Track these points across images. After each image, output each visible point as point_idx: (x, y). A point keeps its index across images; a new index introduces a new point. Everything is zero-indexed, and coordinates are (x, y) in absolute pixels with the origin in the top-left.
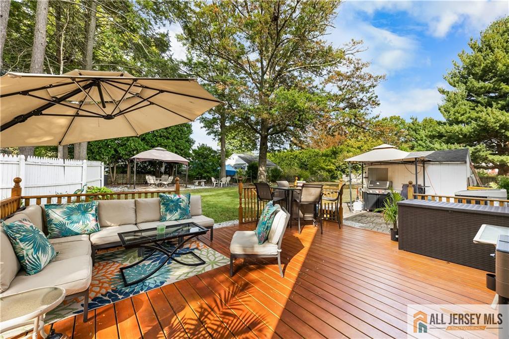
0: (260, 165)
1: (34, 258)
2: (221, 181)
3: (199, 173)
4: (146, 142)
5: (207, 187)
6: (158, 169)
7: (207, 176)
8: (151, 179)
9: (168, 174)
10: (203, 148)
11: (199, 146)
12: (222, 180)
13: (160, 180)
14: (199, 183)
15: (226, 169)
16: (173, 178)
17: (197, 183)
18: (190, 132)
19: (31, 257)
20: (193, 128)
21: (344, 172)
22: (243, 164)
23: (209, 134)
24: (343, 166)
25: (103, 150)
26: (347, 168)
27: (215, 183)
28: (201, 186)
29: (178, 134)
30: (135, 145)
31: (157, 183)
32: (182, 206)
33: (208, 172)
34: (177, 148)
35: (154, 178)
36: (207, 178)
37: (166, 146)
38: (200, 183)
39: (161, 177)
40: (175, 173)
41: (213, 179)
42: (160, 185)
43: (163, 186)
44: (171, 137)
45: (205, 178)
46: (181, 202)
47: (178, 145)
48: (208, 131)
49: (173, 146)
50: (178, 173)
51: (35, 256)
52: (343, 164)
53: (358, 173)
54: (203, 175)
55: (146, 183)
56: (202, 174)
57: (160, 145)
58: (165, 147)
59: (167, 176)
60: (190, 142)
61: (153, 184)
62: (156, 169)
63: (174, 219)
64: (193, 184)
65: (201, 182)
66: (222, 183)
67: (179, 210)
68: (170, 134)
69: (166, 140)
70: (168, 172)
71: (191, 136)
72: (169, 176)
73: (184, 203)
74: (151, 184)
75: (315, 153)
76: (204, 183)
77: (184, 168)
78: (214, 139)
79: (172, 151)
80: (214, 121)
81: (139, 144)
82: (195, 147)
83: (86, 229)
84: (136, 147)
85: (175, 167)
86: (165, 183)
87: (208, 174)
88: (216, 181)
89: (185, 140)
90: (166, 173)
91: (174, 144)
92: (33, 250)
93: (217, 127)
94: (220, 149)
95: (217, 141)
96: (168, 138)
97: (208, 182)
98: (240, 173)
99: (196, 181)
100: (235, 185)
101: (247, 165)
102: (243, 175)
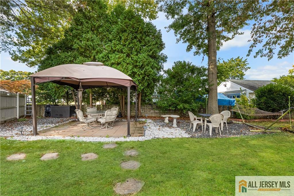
2: (209, 121)
11: (173, 64)
12: (210, 118)
14: (171, 120)
17: (167, 120)
22: (242, 91)
27: (195, 123)
41: (191, 116)
45: (179, 112)
66: (211, 126)
76: (175, 121)
78: (197, 53)
98: (244, 102)
99: (164, 116)
100: (239, 127)
101: (249, 91)
102: (250, 106)
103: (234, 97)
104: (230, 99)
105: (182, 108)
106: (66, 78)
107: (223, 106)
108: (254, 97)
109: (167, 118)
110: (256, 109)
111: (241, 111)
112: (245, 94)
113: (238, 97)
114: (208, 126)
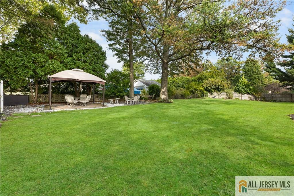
2: (133, 99)
3: (113, 93)
4: (65, 64)
5: (121, 105)
6: (77, 89)
7: (120, 95)
8: (69, 99)
9: (86, 93)
10: (116, 72)
11: (112, 70)
13: (79, 99)
14: (114, 101)
16: (91, 97)
18: (105, 59)
21: (209, 92)
22: (143, 86)
24: (209, 87)
25: (20, 70)
26: (212, 88)
27: (128, 101)
28: (116, 103)
30: (53, 67)
31: (75, 102)
33: (120, 92)
34: (93, 71)
35: (72, 97)
36: (120, 97)
40: (92, 93)
41: (126, 98)
42: (79, 104)
43: (82, 105)
45: (118, 97)
47: (95, 68)
48: (119, 59)
49: (90, 69)
50: (95, 93)
52: (209, 86)
53: (220, 92)
54: (117, 95)
55: (65, 103)
56: (116, 93)
57: (78, 67)
58: (83, 69)
59: (85, 96)
60: (105, 67)
61: (72, 103)
62: (76, 89)
64: (109, 102)
65: (115, 100)
68: (87, 58)
69: (83, 63)
70: (86, 92)
71: (106, 62)
72: (87, 96)
74: (70, 103)
75: (187, 79)
76: (118, 101)
77: (100, 88)
79: (90, 73)
80: (123, 51)
81: (57, 65)
84: (55, 68)
85: (93, 88)
86: (84, 102)
87: (121, 94)
88: (129, 99)
90: (84, 93)
91: (91, 67)
93: (126, 56)
95: (127, 67)
96: (86, 62)
97: (122, 100)
98: (144, 92)
99: (111, 99)
100: (143, 102)
101: (146, 86)
102: (146, 94)
103: (140, 89)
104: (138, 90)
105: (119, 95)
106: (73, 79)
107: (137, 94)
108: (148, 90)
109: (112, 100)
110: (148, 95)
111: (143, 96)
112: (145, 88)
113: (142, 89)
114: (133, 101)
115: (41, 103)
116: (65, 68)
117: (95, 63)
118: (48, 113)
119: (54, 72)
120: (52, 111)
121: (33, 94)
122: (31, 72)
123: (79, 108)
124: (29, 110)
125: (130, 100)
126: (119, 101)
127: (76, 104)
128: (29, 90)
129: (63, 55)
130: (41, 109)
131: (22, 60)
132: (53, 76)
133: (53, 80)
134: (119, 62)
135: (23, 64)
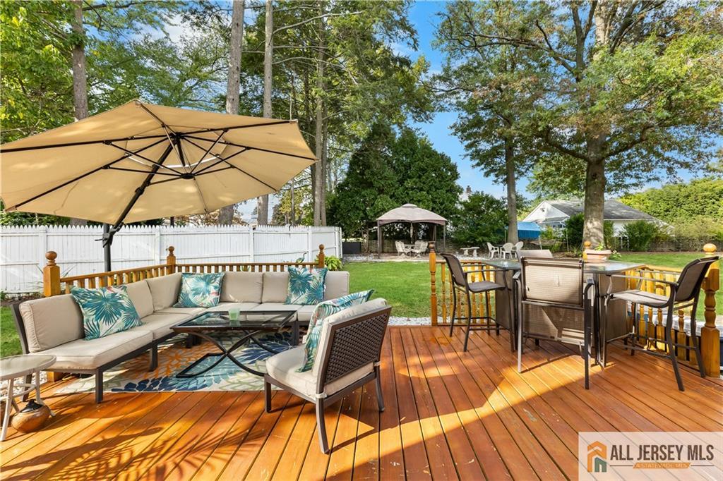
0: (587, 219)
1: (94, 324)
2: (503, 249)
4: (396, 198)
5: (480, 258)
8: (400, 246)
12: (504, 246)
13: (412, 248)
15: (519, 229)
16: (428, 244)
17: (466, 253)
18: (456, 177)
19: (91, 323)
20: (459, 170)
22: (561, 219)
23: (487, 174)
28: (472, 256)
29: (435, 182)
30: (382, 205)
31: (406, 252)
32: (312, 286)
33: (484, 235)
34: (435, 202)
35: (404, 244)
37: (419, 201)
38: (471, 253)
39: (414, 243)
41: (490, 246)
42: (412, 254)
43: (415, 255)
44: (426, 187)
46: (310, 280)
47: (436, 198)
48: (485, 170)
49: (428, 201)
51: (95, 323)
54: (477, 240)
55: (394, 252)
56: (476, 238)
57: (412, 201)
58: (417, 202)
59: (421, 243)
60: (454, 191)
61: (403, 253)
63: (300, 302)
64: (462, 253)
65: (473, 250)
66: (504, 252)
67: (307, 290)
68: (424, 183)
69: (419, 194)
71: (458, 182)
72: (423, 242)
73: (315, 281)
74: (400, 253)
76: (475, 251)
78: (495, 181)
79: (427, 208)
80: (495, 152)
81: (387, 201)
82: (464, 197)
83: (203, 302)
86: (417, 251)
87: (484, 239)
88: (496, 249)
89: (445, 189)
91: (430, 197)
92: (95, 316)
93: (500, 161)
94: (506, 195)
95: (502, 185)
96: (421, 190)
97: (483, 250)
99: (465, 249)
109: (468, 250)
114: (502, 253)
115: (371, 252)
116: (396, 205)
117: (437, 189)
118: (376, 262)
119: (384, 211)
120: (380, 260)
121: (364, 240)
122: (362, 215)
123: (410, 260)
124: (361, 259)
125: (498, 250)
126: (477, 252)
127: (408, 254)
128: (361, 236)
129: (393, 186)
130: (371, 258)
131: (354, 201)
132: (380, 218)
133: (381, 223)
134: (487, 176)
135: (354, 205)
